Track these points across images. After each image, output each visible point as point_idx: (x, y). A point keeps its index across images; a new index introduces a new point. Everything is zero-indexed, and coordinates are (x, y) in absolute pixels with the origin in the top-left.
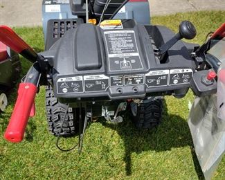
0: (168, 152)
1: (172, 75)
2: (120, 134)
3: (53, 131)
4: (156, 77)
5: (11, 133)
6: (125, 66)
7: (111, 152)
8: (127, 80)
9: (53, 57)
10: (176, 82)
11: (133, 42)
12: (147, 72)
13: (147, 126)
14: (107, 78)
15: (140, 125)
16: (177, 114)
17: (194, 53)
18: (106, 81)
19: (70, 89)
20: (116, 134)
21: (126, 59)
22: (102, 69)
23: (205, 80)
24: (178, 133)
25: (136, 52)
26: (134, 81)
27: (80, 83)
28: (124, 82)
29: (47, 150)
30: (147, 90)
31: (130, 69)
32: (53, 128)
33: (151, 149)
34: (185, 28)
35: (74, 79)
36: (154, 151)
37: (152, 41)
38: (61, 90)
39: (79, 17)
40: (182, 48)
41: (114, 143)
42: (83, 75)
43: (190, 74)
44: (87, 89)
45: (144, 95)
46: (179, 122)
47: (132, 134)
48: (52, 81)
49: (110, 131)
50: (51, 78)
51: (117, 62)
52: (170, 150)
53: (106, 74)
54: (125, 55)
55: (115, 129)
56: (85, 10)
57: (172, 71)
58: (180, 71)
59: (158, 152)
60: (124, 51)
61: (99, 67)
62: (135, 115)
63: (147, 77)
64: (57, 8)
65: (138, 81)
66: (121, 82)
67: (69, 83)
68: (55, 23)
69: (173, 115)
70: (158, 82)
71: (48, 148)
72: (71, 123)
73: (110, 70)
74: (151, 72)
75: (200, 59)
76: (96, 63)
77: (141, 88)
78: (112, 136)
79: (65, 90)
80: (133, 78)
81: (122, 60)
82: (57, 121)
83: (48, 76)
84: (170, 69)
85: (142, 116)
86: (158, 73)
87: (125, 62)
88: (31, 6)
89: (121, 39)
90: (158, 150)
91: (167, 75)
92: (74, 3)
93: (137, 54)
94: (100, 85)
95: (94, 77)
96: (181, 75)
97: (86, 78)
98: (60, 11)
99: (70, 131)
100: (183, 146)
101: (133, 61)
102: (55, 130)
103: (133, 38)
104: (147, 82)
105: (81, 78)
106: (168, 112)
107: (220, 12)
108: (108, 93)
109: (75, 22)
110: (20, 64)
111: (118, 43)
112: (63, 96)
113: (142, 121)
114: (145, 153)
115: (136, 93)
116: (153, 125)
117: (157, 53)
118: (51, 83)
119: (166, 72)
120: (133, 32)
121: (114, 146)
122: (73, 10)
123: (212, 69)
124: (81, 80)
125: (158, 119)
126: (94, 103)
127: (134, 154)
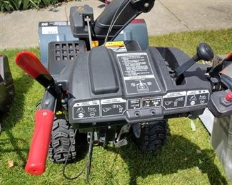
0: (175, 174)
1: (189, 97)
2: (123, 157)
3: (53, 158)
4: (173, 99)
5: (33, 165)
6: (142, 89)
7: (115, 178)
8: (144, 102)
9: (66, 81)
10: (193, 103)
11: (147, 64)
12: (165, 94)
13: (152, 147)
14: (125, 101)
15: (144, 148)
16: (181, 134)
17: (208, 74)
18: (123, 105)
19: (86, 114)
20: (119, 158)
21: (143, 82)
22: (120, 92)
23: (224, 101)
24: (183, 154)
25: (151, 74)
26: (151, 104)
27: (97, 107)
28: (141, 105)
29: (47, 179)
30: (164, 112)
31: (147, 91)
32: (53, 155)
33: (157, 172)
34: (203, 50)
35: (91, 103)
36: (161, 175)
37: (167, 63)
38: (76, 115)
39: (81, 39)
40: (197, 69)
41: (118, 168)
42: (100, 99)
43: (207, 95)
44: (104, 114)
45: (162, 117)
46: (183, 142)
47: (136, 157)
48: (67, 106)
49: (113, 155)
50: (66, 103)
51: (133, 85)
52: (176, 172)
53: (123, 97)
54: (140, 77)
55: (118, 153)
56: (87, 32)
57: (189, 93)
58: (197, 92)
59: (165, 175)
60: (139, 73)
61: (116, 91)
62: (138, 136)
63: (165, 100)
64: (54, 30)
65: (156, 103)
66: (138, 105)
67: (85, 108)
68: (57, 45)
69: (177, 136)
70: (176, 103)
71: (48, 176)
72: (73, 148)
73: (127, 94)
74: (169, 94)
75: (215, 80)
76: (114, 87)
77: (158, 111)
78: (115, 160)
79: (81, 116)
80: (151, 101)
81: (138, 82)
82: (58, 146)
83: (63, 101)
84: (187, 90)
85: (146, 138)
86: (175, 94)
87: (141, 84)
88: (22, 27)
89: (134, 61)
90: (164, 173)
91: (184, 97)
92: (76, 26)
93: (152, 76)
94: (118, 109)
95: (111, 101)
96: (197, 96)
97: (103, 102)
98: (57, 33)
99: (72, 156)
100: (189, 168)
101: (149, 83)
102: (55, 156)
103: (146, 60)
104: (164, 104)
105: (98, 102)
106: (171, 132)
107: (212, 31)
108: (125, 117)
109: (77, 44)
110: (13, 86)
111: (132, 65)
112: (79, 122)
113: (146, 143)
114: (151, 176)
115: (154, 116)
116: (158, 146)
117: (173, 75)
118: (66, 108)
119: (184, 93)
120: (145, 54)
121: (117, 171)
122: (74, 31)
123: (229, 89)
124: (98, 104)
125: (162, 140)
126: (109, 127)
127: (139, 178)
